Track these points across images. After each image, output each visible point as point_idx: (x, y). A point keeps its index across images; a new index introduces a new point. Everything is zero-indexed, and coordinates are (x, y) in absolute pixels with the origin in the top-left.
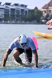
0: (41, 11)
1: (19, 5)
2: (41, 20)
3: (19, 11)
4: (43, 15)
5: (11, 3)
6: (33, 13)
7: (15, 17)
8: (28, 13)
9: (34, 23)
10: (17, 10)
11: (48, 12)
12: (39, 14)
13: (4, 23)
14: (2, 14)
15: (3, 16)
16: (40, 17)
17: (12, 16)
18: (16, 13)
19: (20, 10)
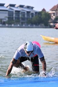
0: (50, 13)
1: (24, 7)
2: (49, 24)
3: (24, 13)
4: (52, 18)
5: (15, 5)
6: (40, 16)
7: (20, 19)
8: (34, 16)
9: (41, 27)
10: (22, 12)
11: (57, 14)
12: (47, 17)
13: (8, 27)
14: (5, 17)
15: (7, 19)
16: (49, 20)
17: (16, 19)
18: (22, 15)
19: (26, 13)
